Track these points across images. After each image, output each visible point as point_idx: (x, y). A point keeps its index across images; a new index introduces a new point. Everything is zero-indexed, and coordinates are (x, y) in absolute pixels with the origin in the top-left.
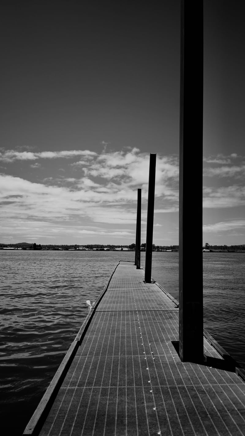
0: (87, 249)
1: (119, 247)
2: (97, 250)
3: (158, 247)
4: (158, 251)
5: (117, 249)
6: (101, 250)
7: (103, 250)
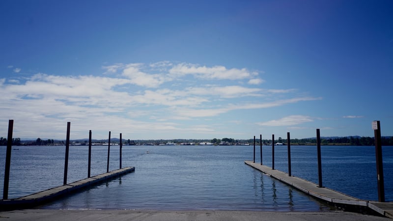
0: (175, 144)
1: (202, 141)
2: (184, 145)
3: (237, 141)
4: (237, 145)
5: (201, 144)
6: (188, 145)
7: (189, 145)
